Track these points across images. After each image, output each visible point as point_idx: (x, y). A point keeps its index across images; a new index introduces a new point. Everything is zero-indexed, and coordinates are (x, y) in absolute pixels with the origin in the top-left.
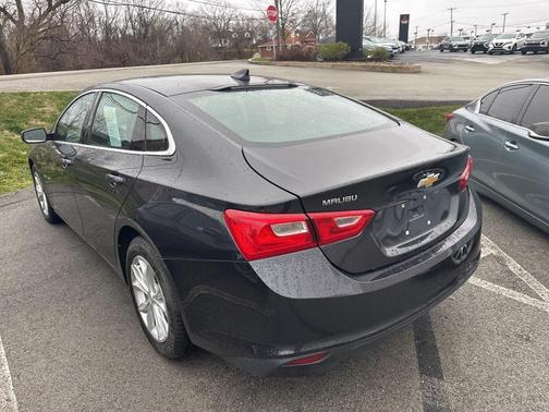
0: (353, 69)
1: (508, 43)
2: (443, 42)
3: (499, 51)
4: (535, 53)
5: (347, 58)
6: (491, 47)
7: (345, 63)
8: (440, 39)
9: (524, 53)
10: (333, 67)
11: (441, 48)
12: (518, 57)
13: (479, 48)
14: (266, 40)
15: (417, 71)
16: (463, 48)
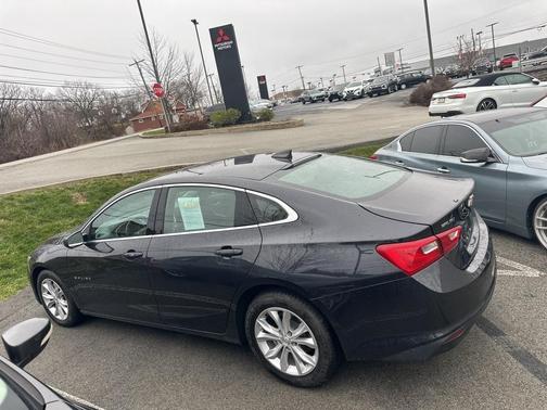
0: (248, 130)
1: (357, 90)
2: (302, 95)
3: (351, 97)
4: (379, 95)
5: (240, 122)
6: (345, 95)
7: (239, 126)
8: (297, 93)
9: (371, 96)
10: (230, 131)
11: (303, 101)
12: (367, 100)
13: (335, 97)
14: (135, 113)
15: (301, 124)
16: (321, 99)
